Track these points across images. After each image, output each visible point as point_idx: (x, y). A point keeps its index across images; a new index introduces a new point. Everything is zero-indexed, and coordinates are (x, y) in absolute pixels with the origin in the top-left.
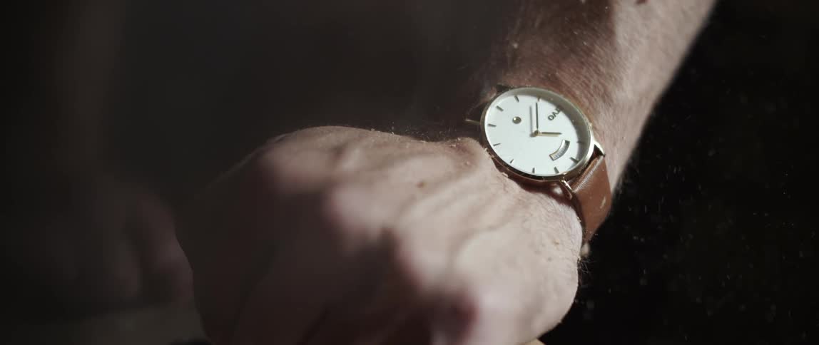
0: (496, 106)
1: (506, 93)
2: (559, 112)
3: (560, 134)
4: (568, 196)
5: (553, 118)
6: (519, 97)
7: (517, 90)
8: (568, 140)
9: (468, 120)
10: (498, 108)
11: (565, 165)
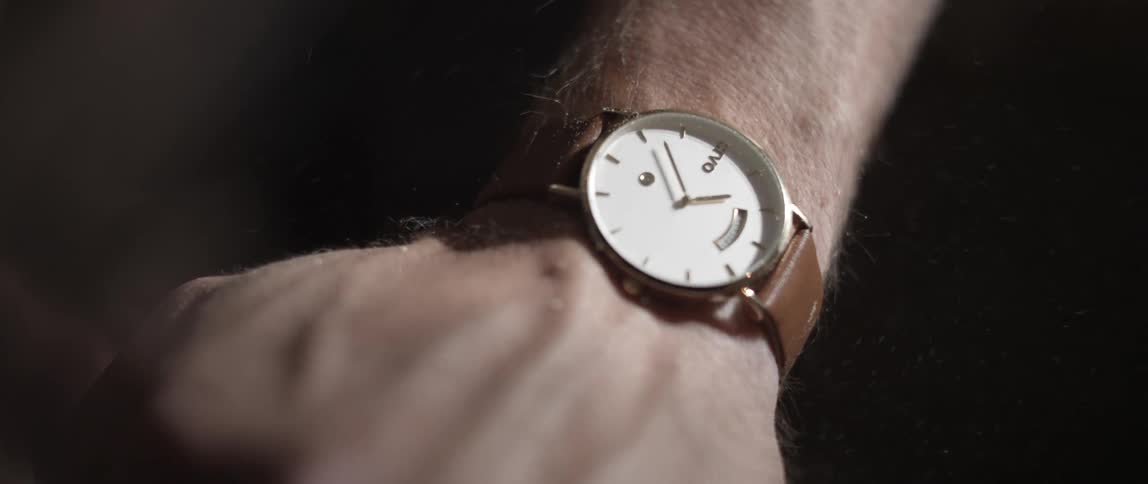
0: (605, 154)
1: (620, 129)
2: (721, 155)
3: (728, 196)
4: (755, 314)
5: (712, 169)
6: (646, 133)
7: (640, 120)
8: (743, 207)
9: (554, 187)
10: (610, 158)
11: (742, 259)
